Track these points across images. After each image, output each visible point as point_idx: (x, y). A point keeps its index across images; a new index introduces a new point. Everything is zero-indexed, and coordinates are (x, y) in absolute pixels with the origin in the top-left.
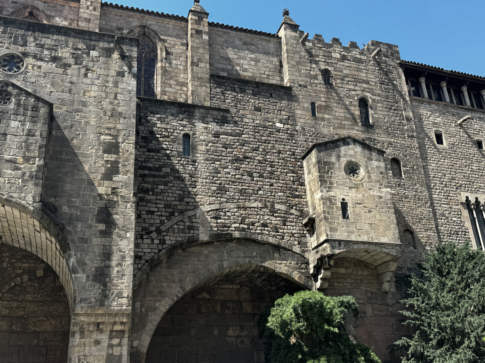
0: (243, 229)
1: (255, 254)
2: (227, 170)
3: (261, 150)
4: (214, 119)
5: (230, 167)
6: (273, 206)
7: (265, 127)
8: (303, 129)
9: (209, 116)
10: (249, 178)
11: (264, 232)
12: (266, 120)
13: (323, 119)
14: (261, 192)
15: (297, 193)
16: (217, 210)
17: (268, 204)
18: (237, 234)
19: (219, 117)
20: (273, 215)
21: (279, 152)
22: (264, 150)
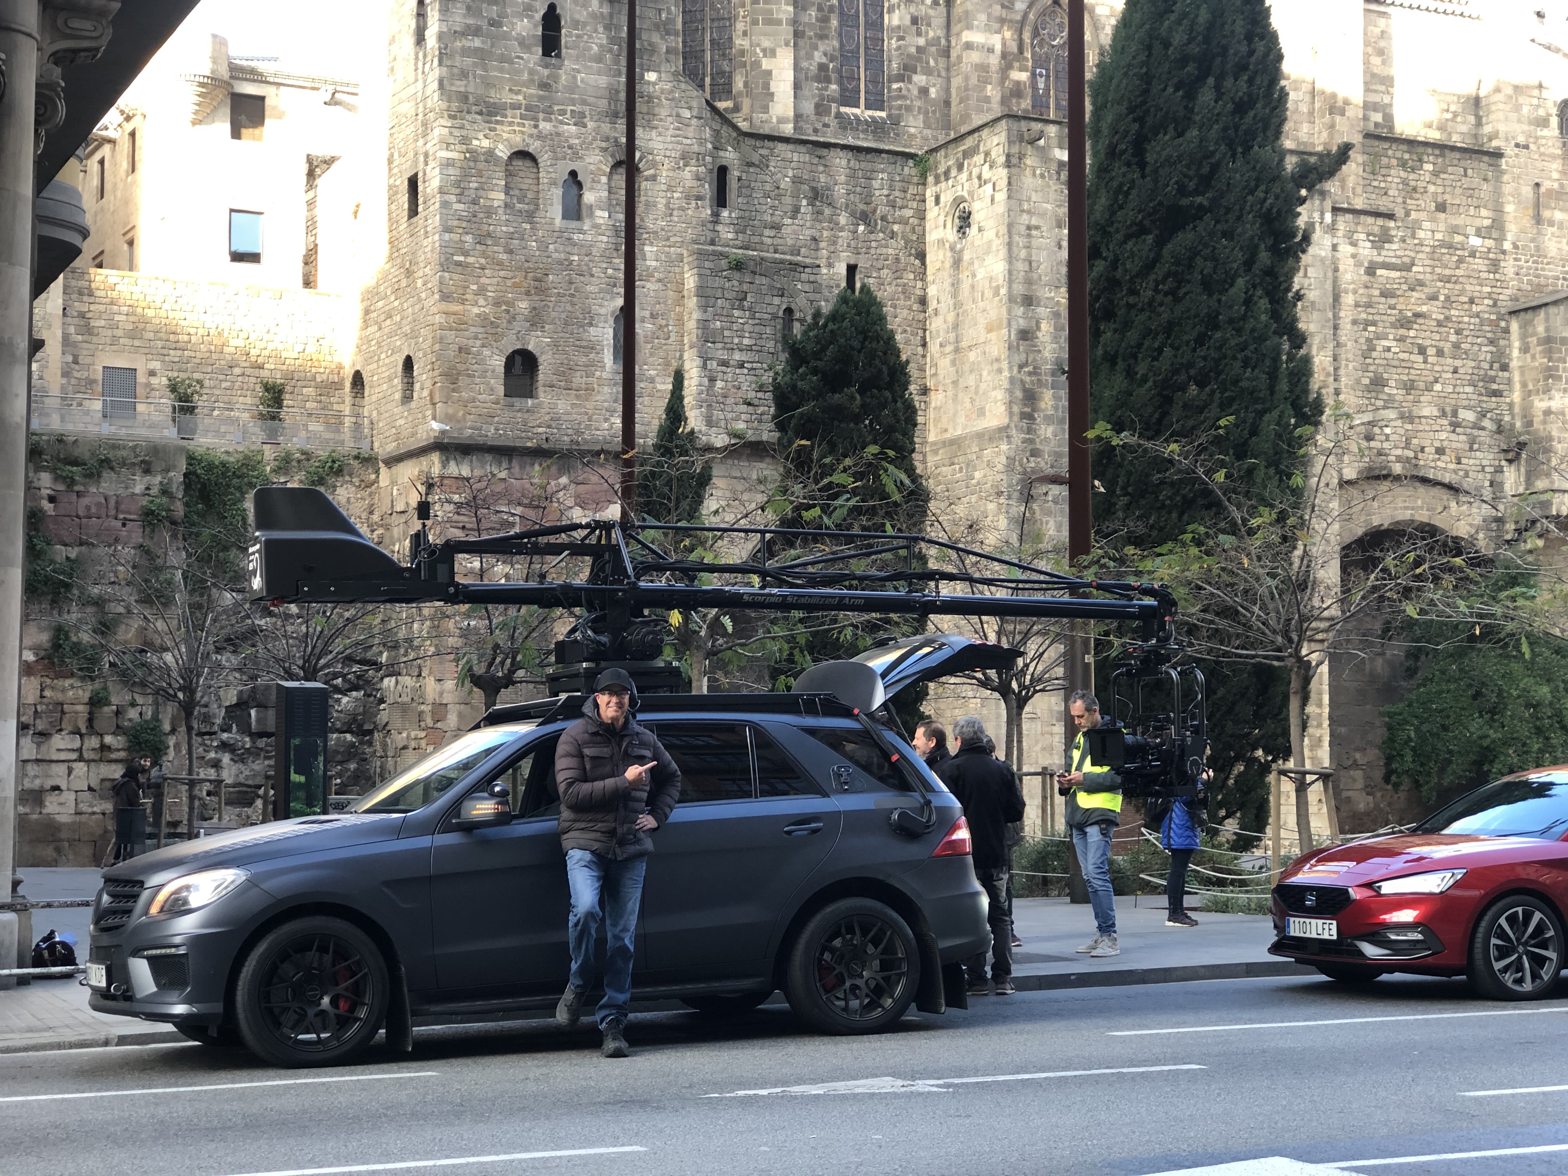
0: (1408, 460)
1: (1419, 502)
2: (1386, 343)
3: (1442, 298)
4: (1368, 235)
5: (1391, 337)
6: (1455, 413)
7: (1450, 246)
8: (1516, 247)
9: (1360, 229)
10: (1420, 358)
11: (1439, 463)
12: (1454, 230)
13: (1551, 223)
14: (1438, 387)
15: (1495, 386)
16: (1369, 423)
17: (1448, 409)
18: (1397, 469)
19: (1376, 230)
20: (1454, 432)
21: (1472, 301)
22: (1447, 298)
